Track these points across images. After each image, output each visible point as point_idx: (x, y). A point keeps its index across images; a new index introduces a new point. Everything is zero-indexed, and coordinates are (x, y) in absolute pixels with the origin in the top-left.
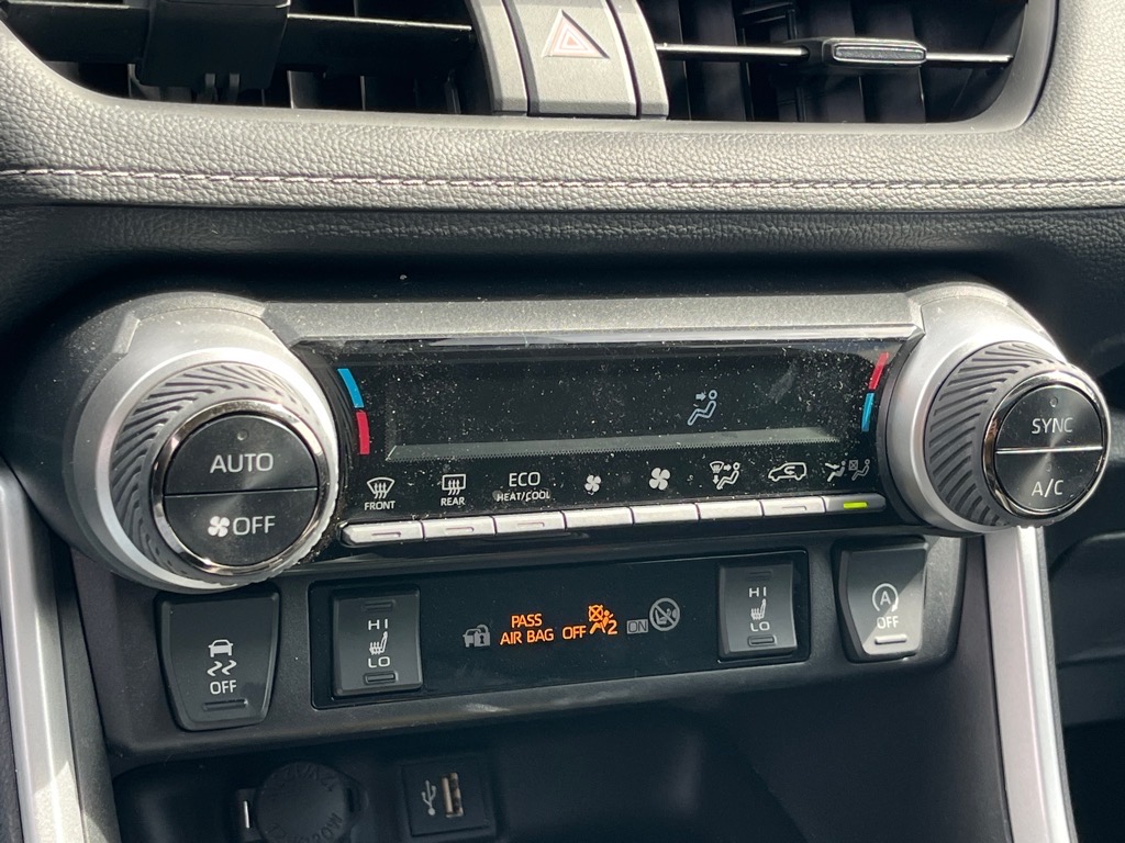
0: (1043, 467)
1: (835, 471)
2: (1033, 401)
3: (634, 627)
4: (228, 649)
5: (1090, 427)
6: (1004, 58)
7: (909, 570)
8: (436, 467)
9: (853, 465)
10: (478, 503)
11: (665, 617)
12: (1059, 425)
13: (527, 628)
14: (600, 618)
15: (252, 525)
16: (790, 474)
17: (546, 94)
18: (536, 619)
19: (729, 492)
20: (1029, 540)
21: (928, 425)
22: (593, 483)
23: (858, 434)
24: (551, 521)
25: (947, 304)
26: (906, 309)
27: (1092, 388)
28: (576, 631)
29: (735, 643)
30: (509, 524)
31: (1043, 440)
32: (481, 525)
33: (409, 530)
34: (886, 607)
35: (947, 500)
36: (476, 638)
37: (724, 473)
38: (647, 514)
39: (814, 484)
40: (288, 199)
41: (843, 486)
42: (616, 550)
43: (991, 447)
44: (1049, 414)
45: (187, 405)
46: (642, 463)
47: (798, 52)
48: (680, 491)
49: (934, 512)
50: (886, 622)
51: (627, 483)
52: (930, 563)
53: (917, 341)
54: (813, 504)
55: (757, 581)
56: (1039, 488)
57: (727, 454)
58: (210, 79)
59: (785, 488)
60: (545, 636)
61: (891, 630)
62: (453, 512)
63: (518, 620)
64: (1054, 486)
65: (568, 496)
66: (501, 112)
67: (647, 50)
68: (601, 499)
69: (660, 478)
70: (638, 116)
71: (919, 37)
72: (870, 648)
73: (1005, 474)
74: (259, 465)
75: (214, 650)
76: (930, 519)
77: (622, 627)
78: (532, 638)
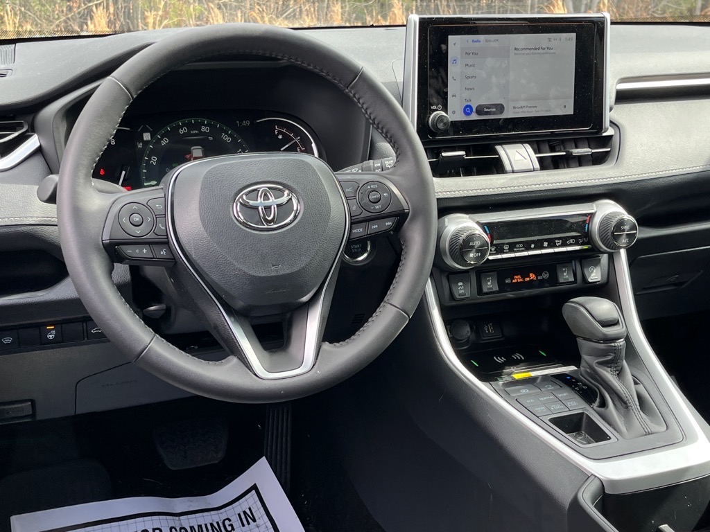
0: (624, 236)
1: (581, 241)
2: (621, 223)
3: (539, 278)
4: (462, 284)
5: (634, 228)
6: (609, 149)
7: (597, 263)
8: (503, 244)
9: (585, 239)
10: (511, 250)
11: (546, 275)
12: (627, 227)
13: (518, 279)
14: (532, 276)
15: (477, 255)
16: (572, 242)
17: (515, 169)
18: (519, 277)
19: (559, 246)
20: (623, 252)
21: (599, 230)
22: (533, 246)
23: (585, 232)
24: (526, 254)
25: (602, 204)
26: (592, 206)
27: (632, 219)
28: (527, 279)
29: (561, 280)
30: (518, 254)
31: (624, 231)
32: (512, 255)
33: (499, 256)
34: (592, 272)
35: (604, 245)
36: (508, 281)
37: (558, 242)
38: (544, 251)
39: (577, 244)
40: (473, 195)
41: (582, 244)
42: (538, 259)
43: (613, 233)
44: (624, 225)
45: (465, 234)
46: (542, 241)
47: (564, 153)
48: (550, 246)
49: (602, 248)
50: (593, 275)
51: (539, 245)
52: (601, 261)
53: (596, 213)
54: (577, 248)
55: (565, 267)
56: (624, 241)
57: (559, 239)
58: (448, 172)
59: (571, 245)
60: (521, 280)
61: (594, 276)
62: (507, 253)
63: (515, 277)
64: (627, 240)
65: (528, 249)
66: (507, 173)
67: (534, 156)
68: (535, 248)
69: (546, 244)
70: (534, 171)
71: (590, 147)
72: (590, 280)
73: (616, 238)
74: (477, 243)
75: (459, 284)
76: (601, 250)
77: (537, 278)
78: (519, 281)
